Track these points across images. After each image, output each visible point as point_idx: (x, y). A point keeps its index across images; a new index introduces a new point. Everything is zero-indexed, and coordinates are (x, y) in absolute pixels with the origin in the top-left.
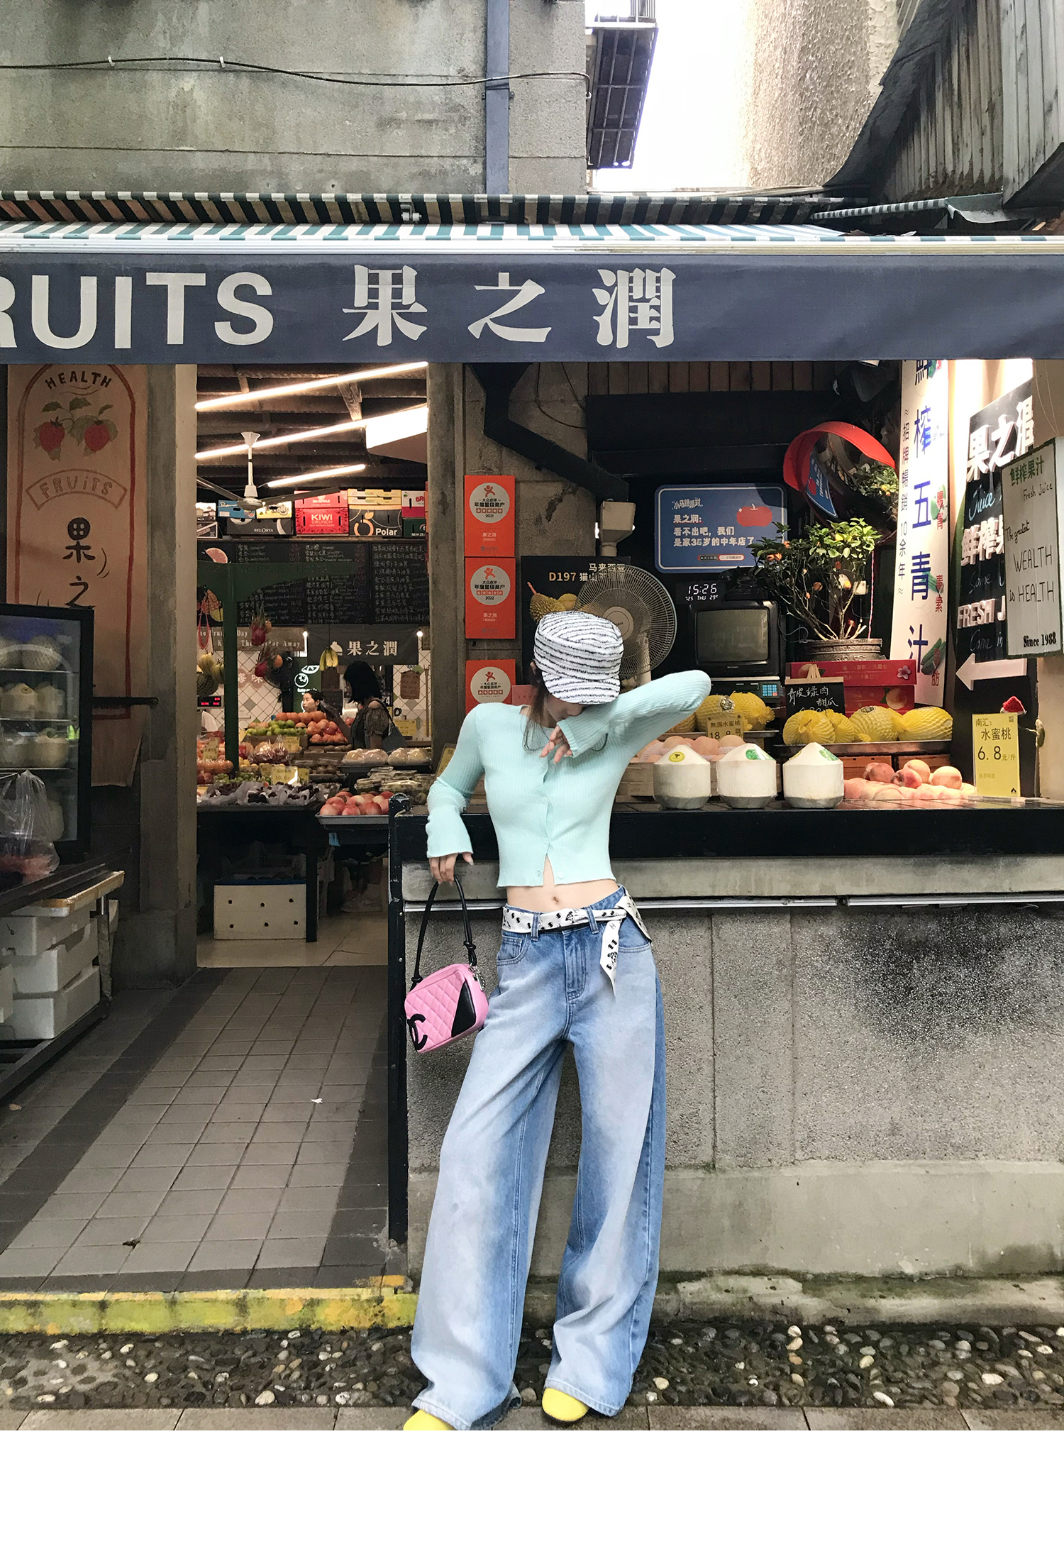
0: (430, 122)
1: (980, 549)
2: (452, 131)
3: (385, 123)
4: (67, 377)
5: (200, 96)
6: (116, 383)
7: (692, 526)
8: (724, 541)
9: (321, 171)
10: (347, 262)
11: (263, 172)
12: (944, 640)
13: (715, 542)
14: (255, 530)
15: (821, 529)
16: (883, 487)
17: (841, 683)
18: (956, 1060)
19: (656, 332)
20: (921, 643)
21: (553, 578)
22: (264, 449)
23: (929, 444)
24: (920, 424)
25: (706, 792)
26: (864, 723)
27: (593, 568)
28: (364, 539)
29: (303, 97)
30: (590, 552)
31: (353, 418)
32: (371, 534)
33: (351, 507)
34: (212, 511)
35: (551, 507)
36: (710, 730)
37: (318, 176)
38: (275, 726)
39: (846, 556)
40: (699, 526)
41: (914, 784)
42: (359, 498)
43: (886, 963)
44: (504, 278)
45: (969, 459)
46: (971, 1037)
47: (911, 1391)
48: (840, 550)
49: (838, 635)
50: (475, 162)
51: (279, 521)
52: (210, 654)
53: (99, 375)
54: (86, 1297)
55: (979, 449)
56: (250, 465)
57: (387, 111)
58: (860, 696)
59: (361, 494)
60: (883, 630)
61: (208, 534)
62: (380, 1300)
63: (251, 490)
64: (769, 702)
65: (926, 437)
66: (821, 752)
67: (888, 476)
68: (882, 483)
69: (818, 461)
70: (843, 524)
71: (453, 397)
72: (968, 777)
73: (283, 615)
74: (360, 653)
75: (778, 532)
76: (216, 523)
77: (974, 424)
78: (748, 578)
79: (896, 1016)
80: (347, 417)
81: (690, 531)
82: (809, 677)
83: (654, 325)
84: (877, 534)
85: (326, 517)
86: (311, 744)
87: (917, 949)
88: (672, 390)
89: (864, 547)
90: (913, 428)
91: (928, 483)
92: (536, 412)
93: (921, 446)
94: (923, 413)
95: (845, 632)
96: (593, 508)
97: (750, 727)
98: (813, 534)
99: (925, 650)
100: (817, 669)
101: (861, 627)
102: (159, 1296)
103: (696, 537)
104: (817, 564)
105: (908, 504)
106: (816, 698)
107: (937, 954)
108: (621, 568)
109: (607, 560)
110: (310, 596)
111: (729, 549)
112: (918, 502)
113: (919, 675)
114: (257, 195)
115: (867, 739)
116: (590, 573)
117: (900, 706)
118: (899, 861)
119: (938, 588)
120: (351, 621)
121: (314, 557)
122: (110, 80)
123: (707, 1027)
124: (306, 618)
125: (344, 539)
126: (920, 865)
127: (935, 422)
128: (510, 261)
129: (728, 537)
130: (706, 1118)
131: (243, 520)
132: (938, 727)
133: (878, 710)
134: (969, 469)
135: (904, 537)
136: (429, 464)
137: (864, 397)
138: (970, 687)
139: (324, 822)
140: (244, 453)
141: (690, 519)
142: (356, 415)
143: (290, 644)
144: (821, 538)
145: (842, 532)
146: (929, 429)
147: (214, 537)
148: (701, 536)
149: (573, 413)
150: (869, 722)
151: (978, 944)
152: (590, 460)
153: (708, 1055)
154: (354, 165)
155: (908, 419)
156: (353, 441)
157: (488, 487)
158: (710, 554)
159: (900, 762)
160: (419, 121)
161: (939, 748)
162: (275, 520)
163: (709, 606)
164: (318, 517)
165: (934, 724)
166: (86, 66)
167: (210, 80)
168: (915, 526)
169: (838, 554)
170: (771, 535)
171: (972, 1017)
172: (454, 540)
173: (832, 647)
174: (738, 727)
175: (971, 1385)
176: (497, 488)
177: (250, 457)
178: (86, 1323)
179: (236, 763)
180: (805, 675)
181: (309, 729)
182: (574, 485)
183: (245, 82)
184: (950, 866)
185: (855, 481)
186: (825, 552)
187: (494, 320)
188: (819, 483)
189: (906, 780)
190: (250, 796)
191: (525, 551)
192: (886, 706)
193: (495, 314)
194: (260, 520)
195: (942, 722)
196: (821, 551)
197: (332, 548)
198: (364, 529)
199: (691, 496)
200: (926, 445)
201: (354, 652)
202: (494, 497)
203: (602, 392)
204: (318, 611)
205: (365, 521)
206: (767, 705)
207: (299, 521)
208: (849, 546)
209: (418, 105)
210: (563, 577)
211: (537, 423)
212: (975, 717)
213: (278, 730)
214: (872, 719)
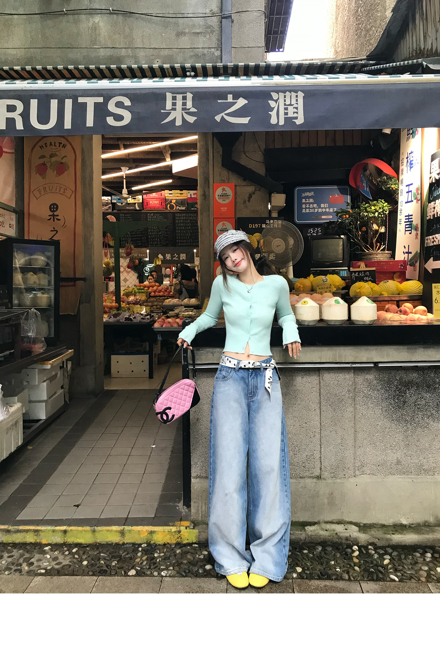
0: (198, 33)
1: (435, 212)
2: (208, 37)
3: (180, 34)
4: (48, 144)
5: (101, 24)
6: (69, 146)
7: (310, 203)
8: (324, 210)
9: (152, 55)
10: (163, 91)
11: (129, 56)
12: (419, 251)
13: (320, 210)
14: (127, 208)
15: (365, 204)
16: (392, 186)
17: (375, 270)
18: (425, 433)
19: (296, 118)
20: (408, 253)
21: (251, 226)
22: (130, 174)
23: (412, 167)
24: (408, 159)
25: (317, 318)
26: (384, 287)
27: (268, 222)
28: (171, 211)
29: (145, 24)
30: (267, 215)
31: (167, 160)
32: (174, 209)
33: (166, 198)
34: (109, 200)
35: (250, 196)
36: (318, 291)
37: (152, 57)
38: (136, 289)
39: (376, 216)
40: (313, 203)
41: (407, 314)
42: (170, 194)
43: (395, 391)
44: (230, 97)
45: (431, 173)
46: (432, 423)
47: (405, 574)
48: (374, 213)
49: (373, 250)
50: (217, 50)
51: (137, 204)
52: (109, 259)
53: (61, 143)
54: (58, 528)
55: (435, 169)
56: (125, 180)
57: (180, 29)
58: (382, 276)
59: (171, 192)
60: (392, 247)
61: (107, 210)
62: (179, 532)
63: (125, 191)
64: (343, 278)
65: (411, 164)
66: (367, 300)
67: (394, 181)
68: (392, 185)
69: (364, 175)
70: (375, 202)
71: (209, 150)
72: (430, 310)
73: (139, 243)
74: (170, 259)
75: (347, 206)
76: (111, 205)
77: (433, 158)
78: (334, 226)
79: (399, 414)
80: (164, 160)
81: (309, 206)
82: (360, 268)
83: (295, 115)
84: (389, 206)
85: (156, 202)
86: (150, 297)
87: (408, 385)
88: (301, 146)
89: (384, 212)
90: (405, 161)
91: (412, 184)
92: (243, 156)
93: (409, 168)
94: (410, 154)
95: (376, 249)
96: (268, 197)
97: (335, 289)
98: (362, 207)
99: (411, 256)
100: (364, 264)
101: (383, 246)
102: (88, 528)
103: (312, 208)
104: (364, 219)
105: (403, 193)
106: (364, 277)
107: (417, 387)
108: (280, 222)
109: (274, 219)
110: (150, 235)
111: (326, 213)
112: (407, 192)
113: (408, 267)
114: (126, 66)
115: (386, 294)
116: (266, 224)
117: (400, 280)
118: (401, 347)
119: (416, 229)
120: (167, 245)
121: (151, 219)
122: (65, 19)
123: (317, 418)
124: (148, 244)
125: (163, 211)
126: (410, 349)
127: (415, 158)
128: (233, 90)
129: (325, 208)
130: (317, 456)
131: (122, 204)
132: (417, 289)
133: (390, 282)
134: (430, 178)
135: (401, 207)
136: (198, 179)
137: (384, 147)
138: (430, 272)
139: (156, 330)
140: (122, 176)
141: (309, 201)
142: (168, 159)
143: (142, 255)
144: (366, 208)
145: (374, 205)
146: (412, 160)
147: (110, 211)
148: (314, 208)
149: (259, 156)
150: (387, 287)
151: (435, 382)
152: (266, 176)
153: (318, 430)
154: (166, 52)
155: (403, 156)
156: (167, 170)
157: (223, 188)
158: (318, 215)
159: (400, 304)
160: (193, 33)
161: (417, 298)
162: (135, 203)
163: (317, 238)
164: (153, 202)
165: (415, 288)
166: (55, 13)
167: (105, 17)
168: (406, 203)
169: (373, 215)
170: (344, 207)
171: (432, 414)
172: (209, 211)
173: (370, 255)
174: (330, 289)
175: (432, 572)
176: (227, 188)
177: (124, 177)
178: (58, 539)
179: (120, 304)
180: (359, 267)
181: (150, 290)
182: (259, 187)
183: (121, 17)
184: (423, 349)
185: (380, 184)
186: (367, 214)
187: (226, 114)
188: (364, 185)
189: (403, 312)
190: (125, 318)
191: (239, 216)
192: (394, 280)
193: (227, 112)
194: (129, 204)
195: (418, 287)
196: (366, 214)
197: (159, 215)
198: (172, 207)
199: (310, 191)
200: (411, 168)
201: (168, 258)
202: (226, 192)
203: (272, 147)
204: (153, 241)
205: (172, 204)
206: (342, 280)
207: (145, 204)
208: (377, 211)
209: (194, 26)
210: (255, 226)
211: (244, 161)
212: (433, 285)
213: (137, 291)
214: (388, 285)
